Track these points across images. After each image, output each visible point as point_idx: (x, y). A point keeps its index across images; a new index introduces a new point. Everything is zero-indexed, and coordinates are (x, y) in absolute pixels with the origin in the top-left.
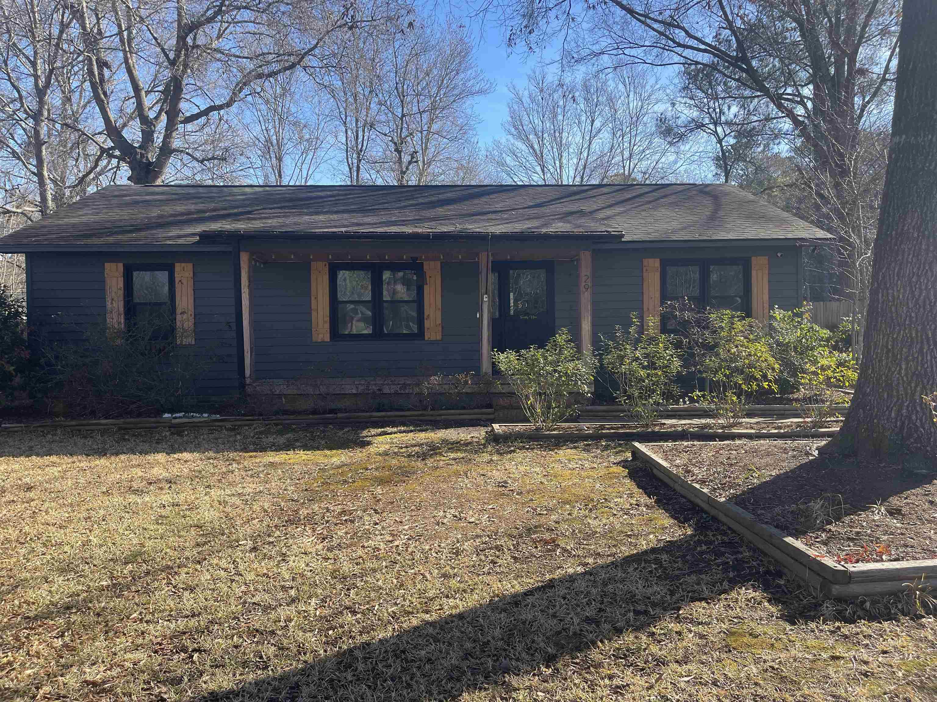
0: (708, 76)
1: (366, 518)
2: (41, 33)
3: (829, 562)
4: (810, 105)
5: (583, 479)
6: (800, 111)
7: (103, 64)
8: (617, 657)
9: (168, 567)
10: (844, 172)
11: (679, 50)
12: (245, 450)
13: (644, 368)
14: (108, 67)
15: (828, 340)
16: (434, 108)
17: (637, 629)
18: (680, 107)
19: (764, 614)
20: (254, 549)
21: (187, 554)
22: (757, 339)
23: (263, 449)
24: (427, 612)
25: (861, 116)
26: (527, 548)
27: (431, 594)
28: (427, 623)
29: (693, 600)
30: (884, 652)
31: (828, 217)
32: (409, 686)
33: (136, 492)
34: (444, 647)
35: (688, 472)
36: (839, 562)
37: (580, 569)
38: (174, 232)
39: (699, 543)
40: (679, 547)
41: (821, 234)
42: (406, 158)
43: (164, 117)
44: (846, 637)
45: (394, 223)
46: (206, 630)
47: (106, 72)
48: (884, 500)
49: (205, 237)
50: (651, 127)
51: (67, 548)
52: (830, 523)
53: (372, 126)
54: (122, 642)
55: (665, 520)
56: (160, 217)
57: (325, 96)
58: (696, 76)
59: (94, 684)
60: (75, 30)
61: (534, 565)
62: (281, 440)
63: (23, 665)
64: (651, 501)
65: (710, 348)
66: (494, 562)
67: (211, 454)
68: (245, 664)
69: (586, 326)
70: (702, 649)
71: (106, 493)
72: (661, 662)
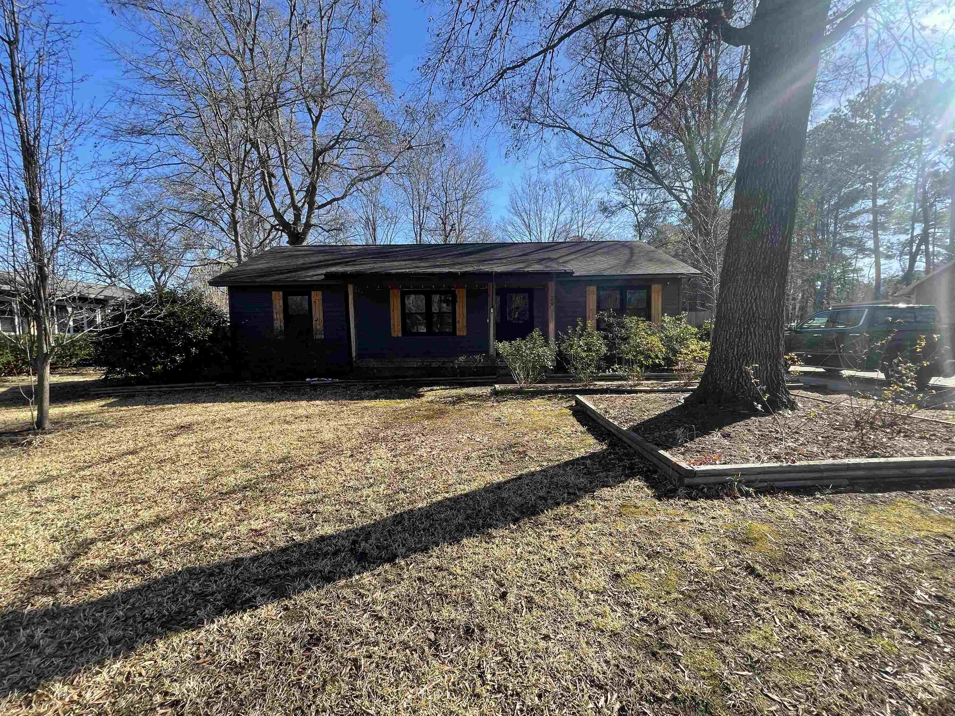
0: (629, 176)
1: (417, 438)
2: (233, 157)
3: (684, 465)
4: (690, 193)
5: (545, 416)
6: (684, 197)
7: (271, 175)
8: (555, 519)
9: (302, 465)
10: (708, 234)
11: (611, 159)
12: (352, 399)
13: (585, 351)
14: (275, 177)
15: (696, 335)
16: (464, 198)
17: (569, 503)
18: (613, 195)
19: (644, 495)
20: (352, 456)
21: (314, 458)
22: (654, 334)
23: (362, 399)
24: (447, 492)
25: (720, 199)
26: (509, 456)
27: (450, 482)
28: (447, 499)
29: (603, 486)
30: (713, 518)
31: (698, 261)
32: (433, 534)
33: (288, 423)
34: (455, 513)
35: (606, 412)
36: (689, 465)
37: (538, 469)
38: (311, 273)
39: (610, 453)
40: (598, 456)
41: (693, 271)
42: (448, 228)
43: (306, 206)
44: (691, 508)
45: (438, 266)
46: (321, 501)
47: (273, 180)
48: (720, 429)
49: (329, 276)
50: (595, 208)
51: (247, 454)
52: (686, 442)
53: (428, 208)
54: (274, 507)
55: (591, 440)
56: (303, 264)
57: (401, 191)
58: (622, 176)
59: (256, 531)
60: (254, 155)
61: (513, 466)
62: (373, 394)
63: (217, 520)
64: (584, 429)
65: (625, 339)
66: (488, 464)
67: (332, 401)
68: (341, 521)
69: (552, 326)
70: (605, 515)
71: (271, 423)
72: (580, 522)
